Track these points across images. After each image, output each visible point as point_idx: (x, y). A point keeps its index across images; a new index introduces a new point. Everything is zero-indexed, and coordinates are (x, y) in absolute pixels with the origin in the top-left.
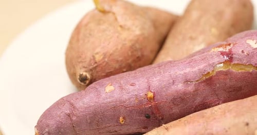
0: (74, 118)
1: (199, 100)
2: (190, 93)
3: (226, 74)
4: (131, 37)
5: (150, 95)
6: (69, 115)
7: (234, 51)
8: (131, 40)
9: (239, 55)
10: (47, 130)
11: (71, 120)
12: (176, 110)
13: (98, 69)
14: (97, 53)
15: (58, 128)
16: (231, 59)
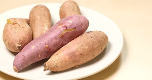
0: (26, 60)
1: (61, 43)
2: (58, 42)
3: (68, 33)
4: (27, 30)
5: (47, 46)
6: (24, 59)
7: (66, 25)
8: (28, 31)
9: (68, 26)
10: (19, 66)
11: (25, 60)
12: (55, 48)
13: (22, 43)
14: (21, 38)
15: (22, 64)
16: (67, 28)
